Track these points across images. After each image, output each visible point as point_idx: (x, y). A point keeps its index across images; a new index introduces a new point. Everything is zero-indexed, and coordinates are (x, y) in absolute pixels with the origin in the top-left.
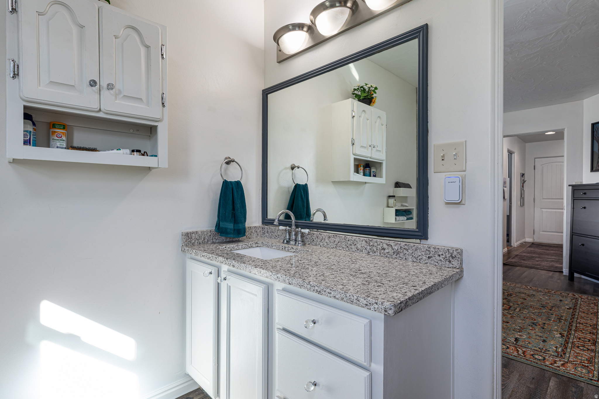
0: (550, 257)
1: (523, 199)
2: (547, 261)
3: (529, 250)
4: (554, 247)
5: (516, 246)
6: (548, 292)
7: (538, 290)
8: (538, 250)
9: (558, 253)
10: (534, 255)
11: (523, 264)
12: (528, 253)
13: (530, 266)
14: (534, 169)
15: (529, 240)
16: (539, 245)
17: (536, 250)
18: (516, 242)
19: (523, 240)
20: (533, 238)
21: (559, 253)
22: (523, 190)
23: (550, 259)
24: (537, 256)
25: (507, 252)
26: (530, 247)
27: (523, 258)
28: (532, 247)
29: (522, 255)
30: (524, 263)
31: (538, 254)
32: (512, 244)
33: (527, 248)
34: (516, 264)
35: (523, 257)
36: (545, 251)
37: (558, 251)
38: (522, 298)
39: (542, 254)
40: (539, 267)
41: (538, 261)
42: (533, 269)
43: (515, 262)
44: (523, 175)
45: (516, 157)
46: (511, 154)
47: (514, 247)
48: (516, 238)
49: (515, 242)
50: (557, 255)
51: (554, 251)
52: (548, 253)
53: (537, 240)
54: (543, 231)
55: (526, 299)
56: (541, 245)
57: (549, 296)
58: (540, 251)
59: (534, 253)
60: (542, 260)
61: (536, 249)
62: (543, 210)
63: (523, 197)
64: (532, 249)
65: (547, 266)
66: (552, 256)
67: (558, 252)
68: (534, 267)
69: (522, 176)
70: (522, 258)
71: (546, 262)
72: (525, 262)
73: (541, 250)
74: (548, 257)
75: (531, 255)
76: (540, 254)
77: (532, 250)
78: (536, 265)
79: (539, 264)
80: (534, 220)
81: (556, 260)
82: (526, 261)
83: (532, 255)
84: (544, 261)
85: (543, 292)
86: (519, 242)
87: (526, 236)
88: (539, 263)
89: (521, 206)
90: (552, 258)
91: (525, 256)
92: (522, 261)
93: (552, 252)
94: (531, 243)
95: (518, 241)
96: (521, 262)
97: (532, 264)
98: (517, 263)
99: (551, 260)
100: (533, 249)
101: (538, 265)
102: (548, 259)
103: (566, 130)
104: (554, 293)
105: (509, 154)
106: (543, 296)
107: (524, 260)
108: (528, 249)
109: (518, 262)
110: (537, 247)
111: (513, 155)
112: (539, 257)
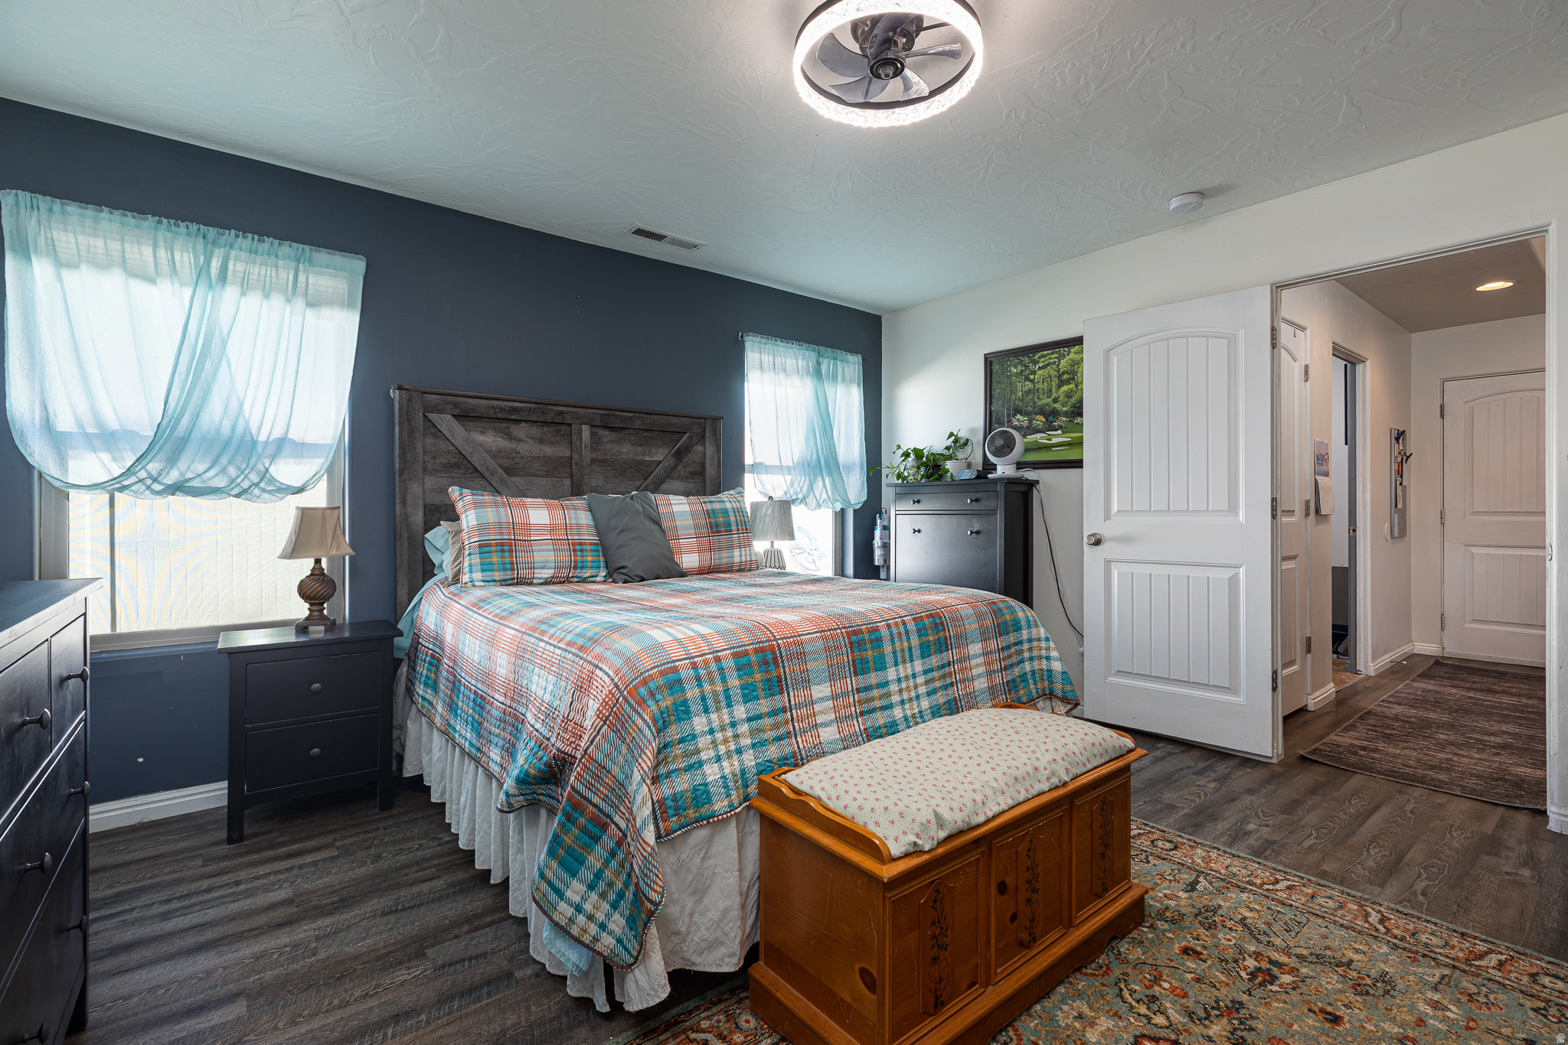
0: (1496, 727)
1: (1403, 514)
2: (1482, 746)
3: (1417, 688)
4: (1515, 676)
5: (1373, 674)
6: (1467, 961)
7: (1418, 942)
8: (1454, 691)
9: (1527, 706)
10: (1432, 716)
11: (1380, 760)
12: (1413, 704)
13: (1408, 770)
14: (1442, 416)
15: (1426, 647)
16: (1459, 667)
17: (1447, 690)
18: (1374, 659)
19: (1406, 649)
20: (1441, 643)
21: (1532, 706)
22: (1401, 484)
23: (1493, 739)
24: (1445, 718)
25: (1334, 696)
26: (1425, 676)
27: (1388, 727)
28: (1430, 677)
29: (1388, 712)
30: (1387, 754)
31: (1450, 711)
32: (1360, 666)
33: (1413, 680)
34: (1353, 759)
35: (1388, 721)
36: (1479, 695)
37: (1529, 697)
38: (1322, 1010)
39: (1467, 712)
40: (1443, 777)
41: (1442, 746)
42: (1417, 792)
43: (1352, 750)
44: (1400, 436)
45: (1369, 376)
46: (1353, 364)
47: (1368, 678)
48: (1373, 647)
49: (1370, 658)
50: (1526, 718)
51: (1515, 695)
52: (1488, 707)
53: (1455, 649)
54: (1475, 621)
55: (1336, 1020)
56: (1466, 667)
57: (1471, 998)
58: (1458, 697)
59: (1437, 704)
60: (1460, 739)
61: (1444, 686)
62: (1475, 550)
63: (1400, 506)
64: (1430, 685)
65: (1478, 776)
66: (1505, 718)
67: (1530, 702)
68: (1424, 776)
69: (1397, 439)
70: (1386, 729)
71: (1480, 751)
72: (1390, 750)
73: (1463, 693)
74: (1486, 725)
75: (1422, 713)
76: (1457, 711)
77: (1429, 691)
78: (1432, 767)
79: (1447, 760)
80: (1443, 583)
81: (1520, 744)
82: (1396, 747)
83: (1425, 714)
84: (1469, 746)
85: (1439, 964)
86: (1385, 660)
87: (1414, 636)
88: (1449, 756)
89: (1392, 537)
90: (1505, 733)
91: (1396, 718)
92: (1381, 745)
93: (1505, 700)
94: (1433, 660)
95: (1382, 655)
96: (1376, 750)
97: (1418, 761)
98: (1356, 754)
99: (1499, 740)
100: (1436, 688)
101: (1441, 769)
102: (1487, 738)
103: (1552, 229)
104: (1497, 975)
105: (1346, 365)
106: (1437, 997)
107: (1388, 738)
108: (1416, 684)
109: (1364, 748)
110: (1450, 678)
111: (1359, 368)
112: (1451, 727)
